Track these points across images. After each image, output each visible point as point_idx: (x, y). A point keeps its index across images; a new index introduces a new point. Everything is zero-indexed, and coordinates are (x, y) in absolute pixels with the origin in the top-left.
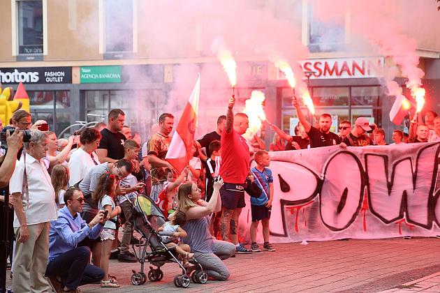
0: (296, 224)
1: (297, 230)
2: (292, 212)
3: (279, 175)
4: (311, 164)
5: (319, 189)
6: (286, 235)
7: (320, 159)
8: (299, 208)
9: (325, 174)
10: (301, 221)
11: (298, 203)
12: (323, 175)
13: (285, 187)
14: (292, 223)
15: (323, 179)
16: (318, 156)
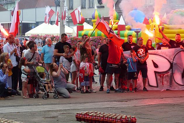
0: (163, 82)
1: (163, 85)
2: (160, 77)
3: (152, 60)
4: (167, 56)
5: (171, 67)
6: (157, 87)
7: (171, 54)
8: (163, 75)
9: (173, 60)
10: (165, 81)
11: (162, 73)
12: (172, 61)
13: (156, 66)
14: (161, 82)
15: (172, 62)
16: (170, 52)
